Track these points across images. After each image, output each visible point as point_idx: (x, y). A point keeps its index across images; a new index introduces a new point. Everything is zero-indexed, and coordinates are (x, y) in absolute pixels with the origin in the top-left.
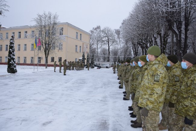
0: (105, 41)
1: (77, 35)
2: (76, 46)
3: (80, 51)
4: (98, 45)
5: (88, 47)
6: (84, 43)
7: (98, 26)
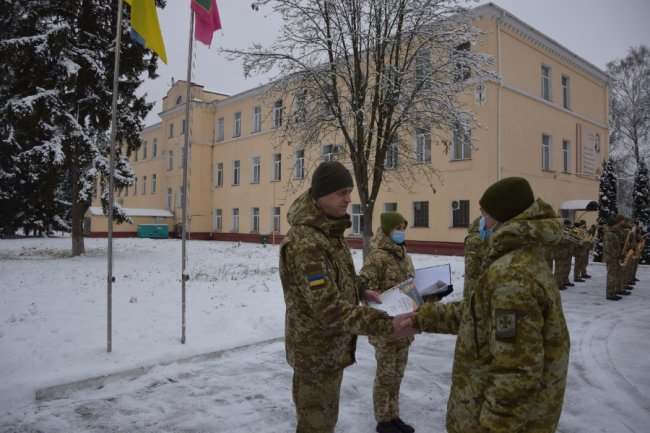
1: (546, 81)
2: (546, 139)
3: (566, 168)
4: (640, 141)
5: (602, 147)
6: (580, 122)
7: (638, 51)
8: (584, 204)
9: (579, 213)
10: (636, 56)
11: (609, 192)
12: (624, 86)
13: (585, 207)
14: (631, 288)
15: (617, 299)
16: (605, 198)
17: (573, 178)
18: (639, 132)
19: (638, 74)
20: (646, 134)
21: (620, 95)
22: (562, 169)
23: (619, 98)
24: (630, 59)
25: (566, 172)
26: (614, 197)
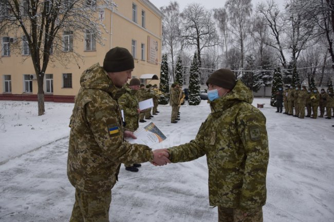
0: (190, 38)
1: (134, 12)
2: (133, 42)
3: (142, 58)
4: (173, 47)
5: (158, 48)
6: (150, 35)
7: (173, 4)
8: (151, 76)
9: (148, 81)
10: (173, 5)
11: (165, 70)
12: (167, 19)
13: (151, 77)
14: (179, 117)
15: (176, 122)
16: (163, 73)
17: (146, 62)
18: (173, 42)
19: (173, 14)
20: (176, 44)
21: (165, 24)
22: (140, 58)
23: (165, 26)
24: (170, 7)
25: (142, 60)
26: (167, 73)
